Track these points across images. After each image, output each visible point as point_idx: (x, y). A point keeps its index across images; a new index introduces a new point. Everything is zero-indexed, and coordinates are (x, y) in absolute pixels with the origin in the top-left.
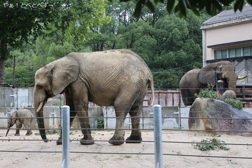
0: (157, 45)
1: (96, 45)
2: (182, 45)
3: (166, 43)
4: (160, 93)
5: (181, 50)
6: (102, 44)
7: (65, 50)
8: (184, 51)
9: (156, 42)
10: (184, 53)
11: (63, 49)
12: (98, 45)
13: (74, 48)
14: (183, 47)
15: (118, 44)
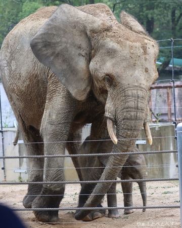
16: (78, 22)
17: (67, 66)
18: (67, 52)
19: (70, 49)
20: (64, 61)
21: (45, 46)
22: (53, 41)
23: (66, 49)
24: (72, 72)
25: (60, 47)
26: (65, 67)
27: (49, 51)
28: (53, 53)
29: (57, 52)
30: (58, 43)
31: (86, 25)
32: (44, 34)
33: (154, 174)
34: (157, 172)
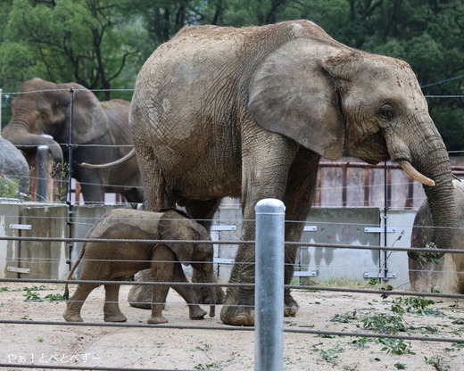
0: (353, 18)
1: (162, 11)
2: (429, 19)
3: (381, 12)
4: (348, 166)
5: (426, 35)
6: (182, 9)
7: (59, 24)
8: (434, 37)
9: (348, 9)
10: (434, 45)
11: (55, 19)
12: (167, 13)
13: (89, 18)
14: (430, 24)
15: (230, 12)
16: (306, 61)
17: (305, 121)
18: (301, 102)
19: (303, 98)
20: (300, 116)
21: (270, 106)
22: (279, 96)
23: (299, 100)
24: (313, 127)
25: (290, 101)
26: (302, 124)
27: (276, 112)
28: (283, 111)
29: (287, 109)
30: (286, 96)
31: (319, 58)
32: (265, 91)
33: (39, 272)
34: (42, 270)
